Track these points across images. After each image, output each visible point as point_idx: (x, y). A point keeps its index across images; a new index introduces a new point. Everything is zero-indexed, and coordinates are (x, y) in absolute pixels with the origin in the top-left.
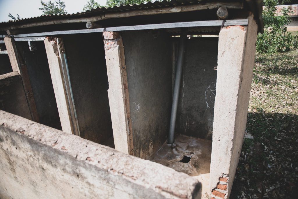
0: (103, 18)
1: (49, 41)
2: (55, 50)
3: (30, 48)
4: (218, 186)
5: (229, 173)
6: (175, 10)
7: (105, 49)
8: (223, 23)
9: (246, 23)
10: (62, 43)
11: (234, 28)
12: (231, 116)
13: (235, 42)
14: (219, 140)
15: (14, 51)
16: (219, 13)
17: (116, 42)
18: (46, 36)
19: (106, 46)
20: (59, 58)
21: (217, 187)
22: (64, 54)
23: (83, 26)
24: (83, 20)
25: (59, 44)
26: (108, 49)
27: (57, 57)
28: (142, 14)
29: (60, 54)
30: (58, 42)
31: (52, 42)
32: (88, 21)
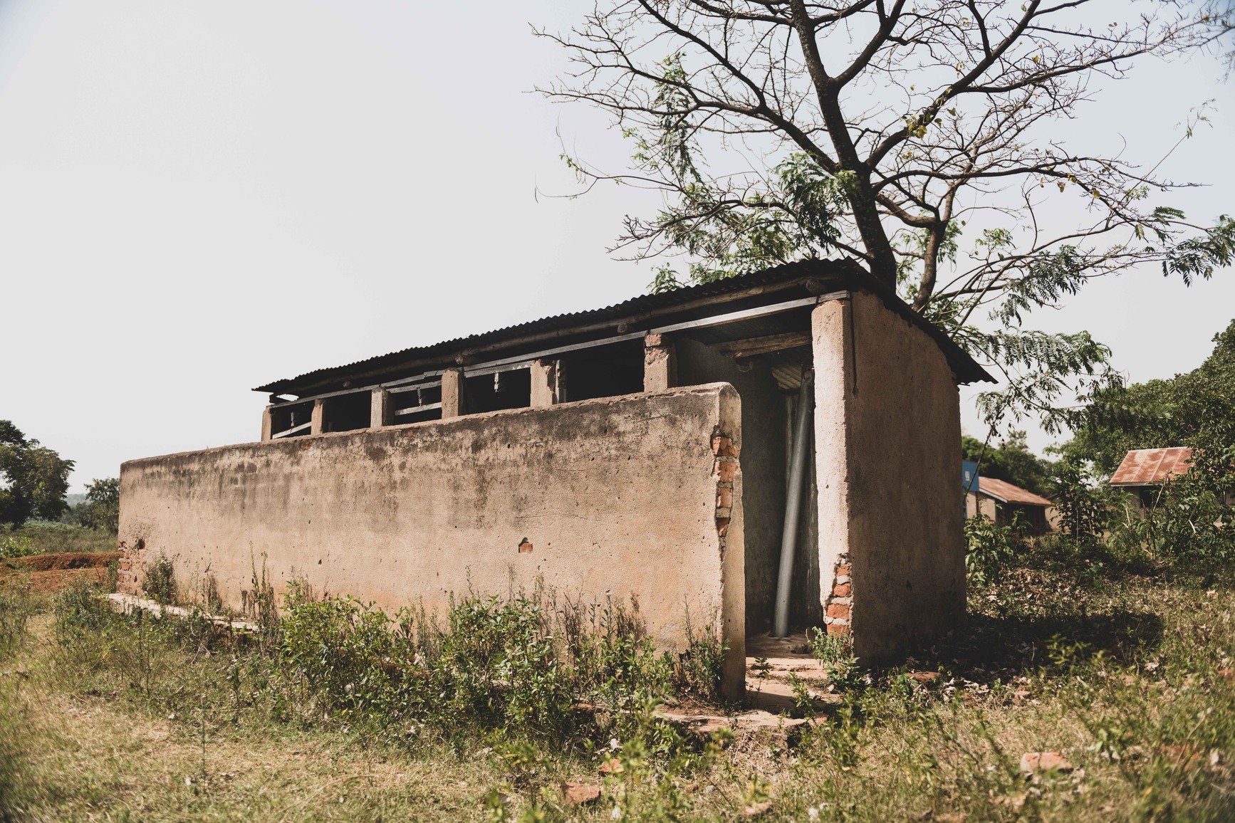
0: (648, 316)
1: (542, 366)
2: (551, 383)
3: (496, 387)
4: (835, 589)
5: (850, 550)
6: (754, 292)
7: (646, 364)
8: (818, 300)
9: (844, 296)
10: (564, 369)
11: (829, 303)
12: (839, 436)
13: (832, 321)
14: (827, 487)
15: (457, 397)
16: (809, 286)
17: (666, 350)
18: (536, 359)
19: (648, 358)
20: (554, 396)
21: (833, 592)
22: (565, 390)
23: (612, 332)
24: (613, 324)
25: (559, 370)
26: (650, 364)
27: (551, 393)
28: (709, 303)
29: (557, 389)
30: (557, 367)
31: (547, 368)
32: (620, 324)
